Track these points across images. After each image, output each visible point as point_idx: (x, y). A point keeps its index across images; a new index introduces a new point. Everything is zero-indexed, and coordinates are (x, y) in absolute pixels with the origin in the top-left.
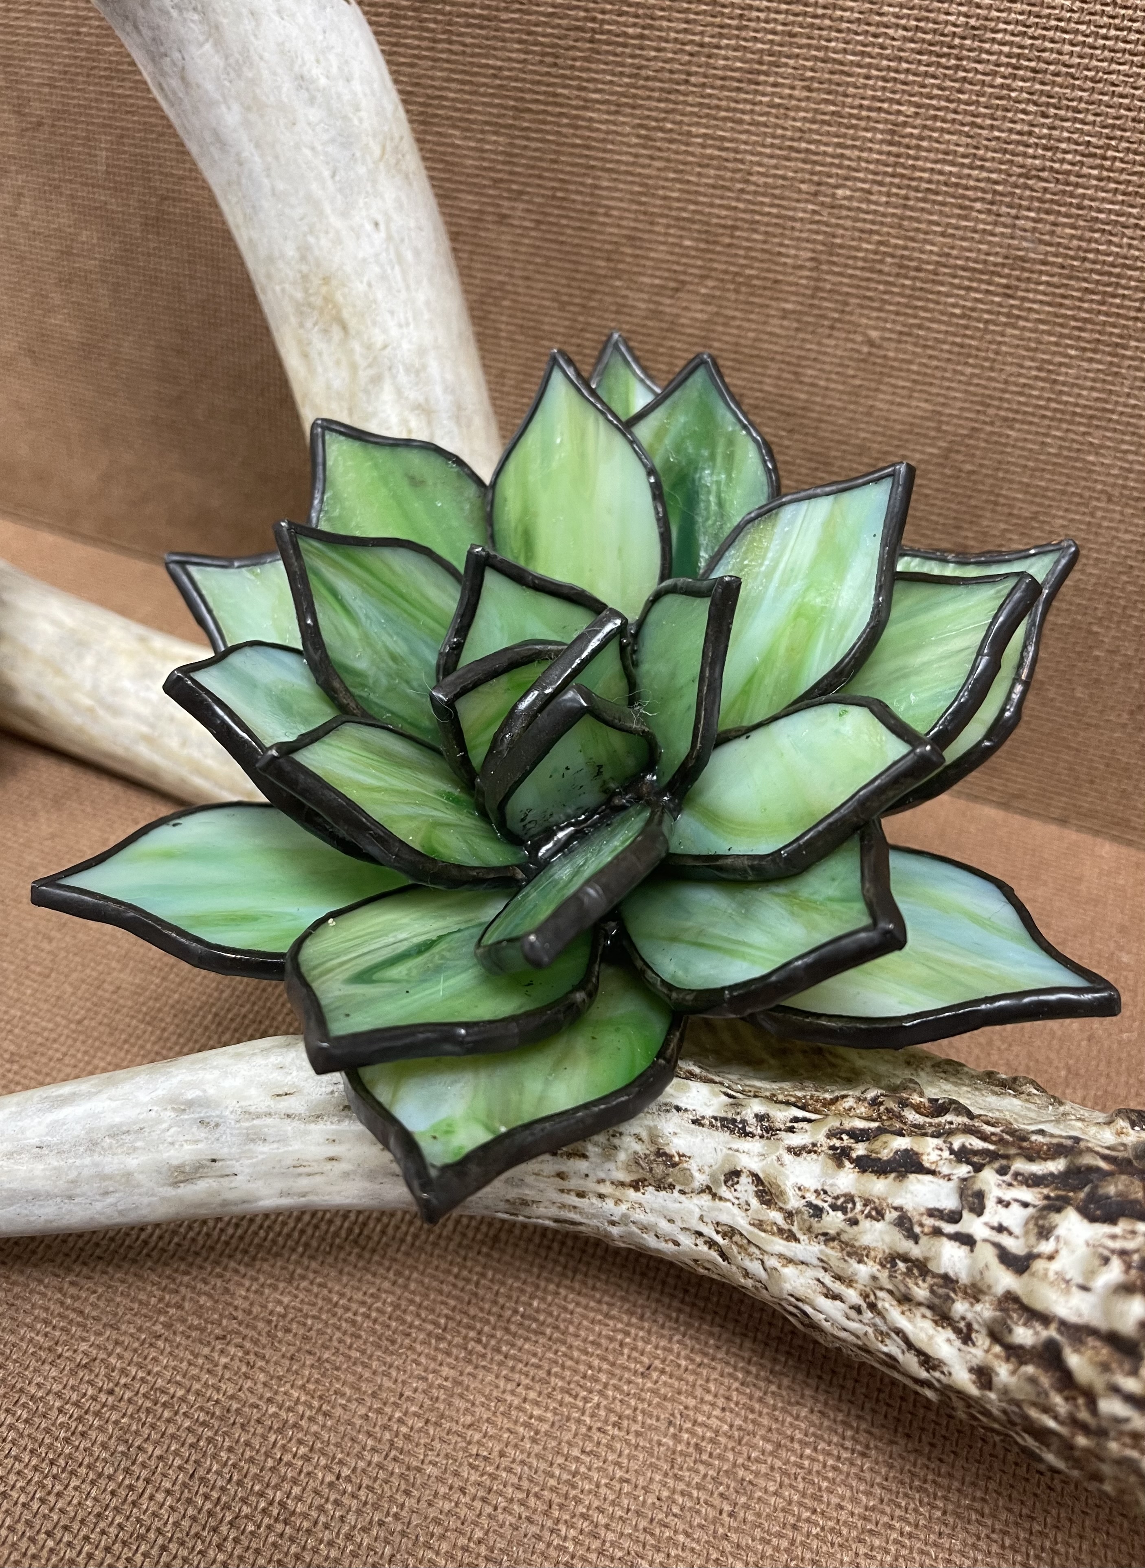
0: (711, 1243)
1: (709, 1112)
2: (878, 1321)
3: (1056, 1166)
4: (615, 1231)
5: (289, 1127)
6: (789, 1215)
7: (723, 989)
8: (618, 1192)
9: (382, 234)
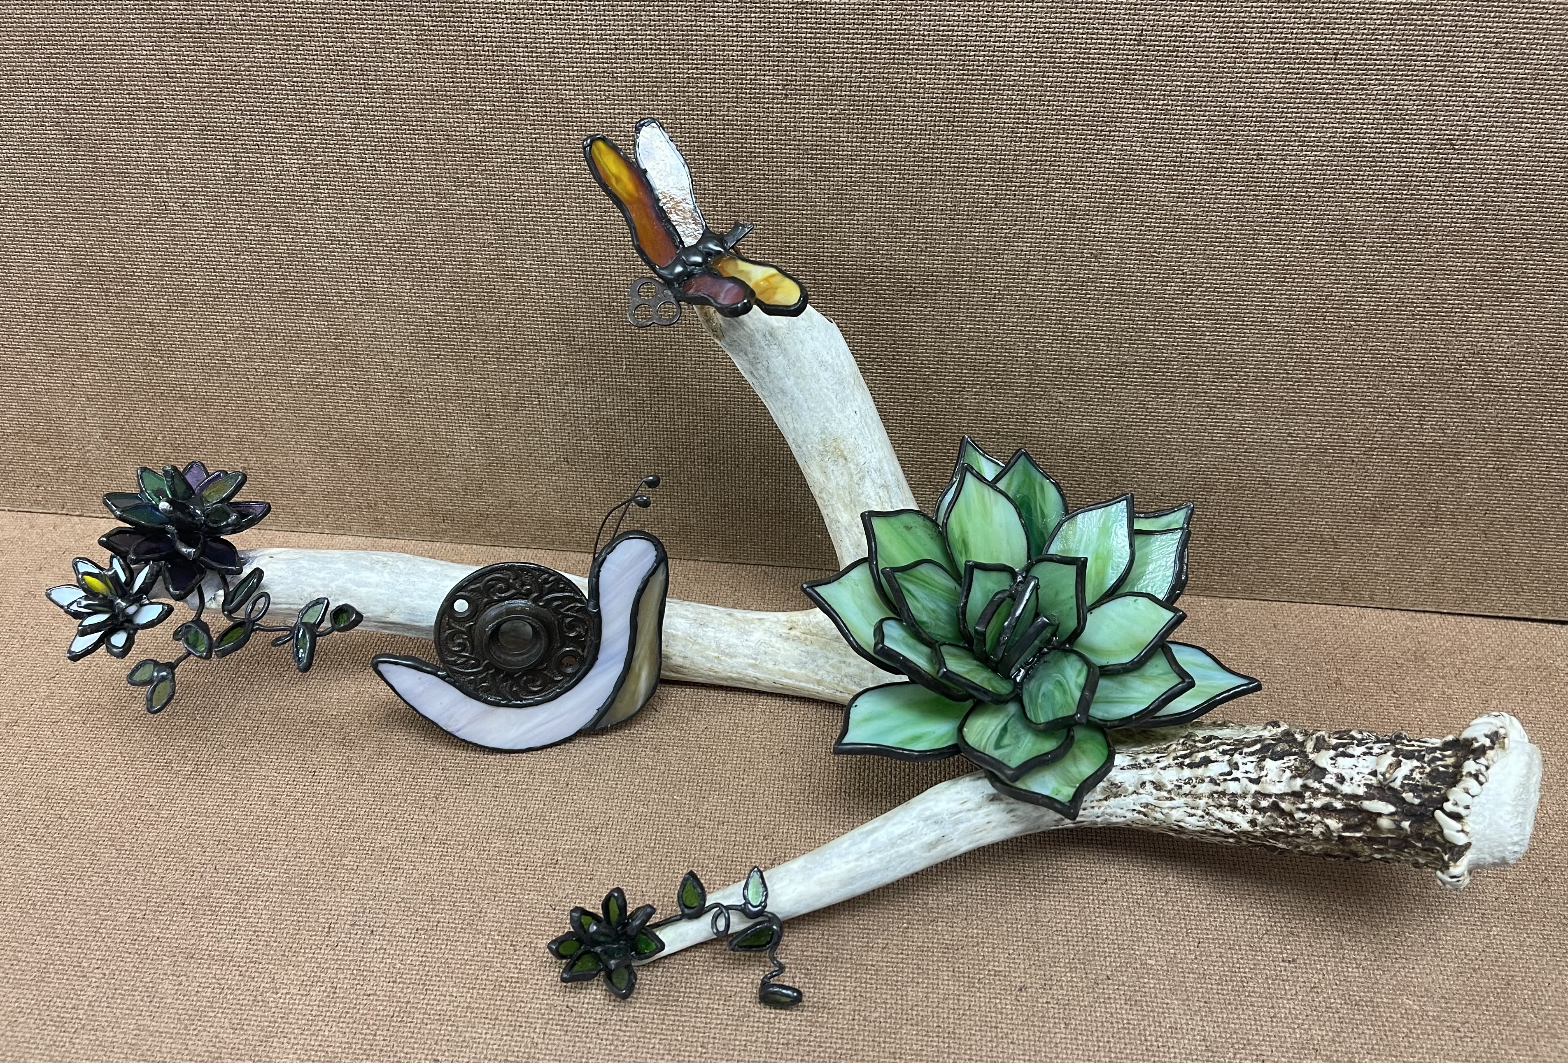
0: (1139, 812)
1: (1125, 764)
2: (1211, 818)
3: (1258, 746)
4: (1099, 820)
5: (971, 815)
6: (1169, 792)
7: (1131, 716)
8: (1100, 804)
9: (859, 416)
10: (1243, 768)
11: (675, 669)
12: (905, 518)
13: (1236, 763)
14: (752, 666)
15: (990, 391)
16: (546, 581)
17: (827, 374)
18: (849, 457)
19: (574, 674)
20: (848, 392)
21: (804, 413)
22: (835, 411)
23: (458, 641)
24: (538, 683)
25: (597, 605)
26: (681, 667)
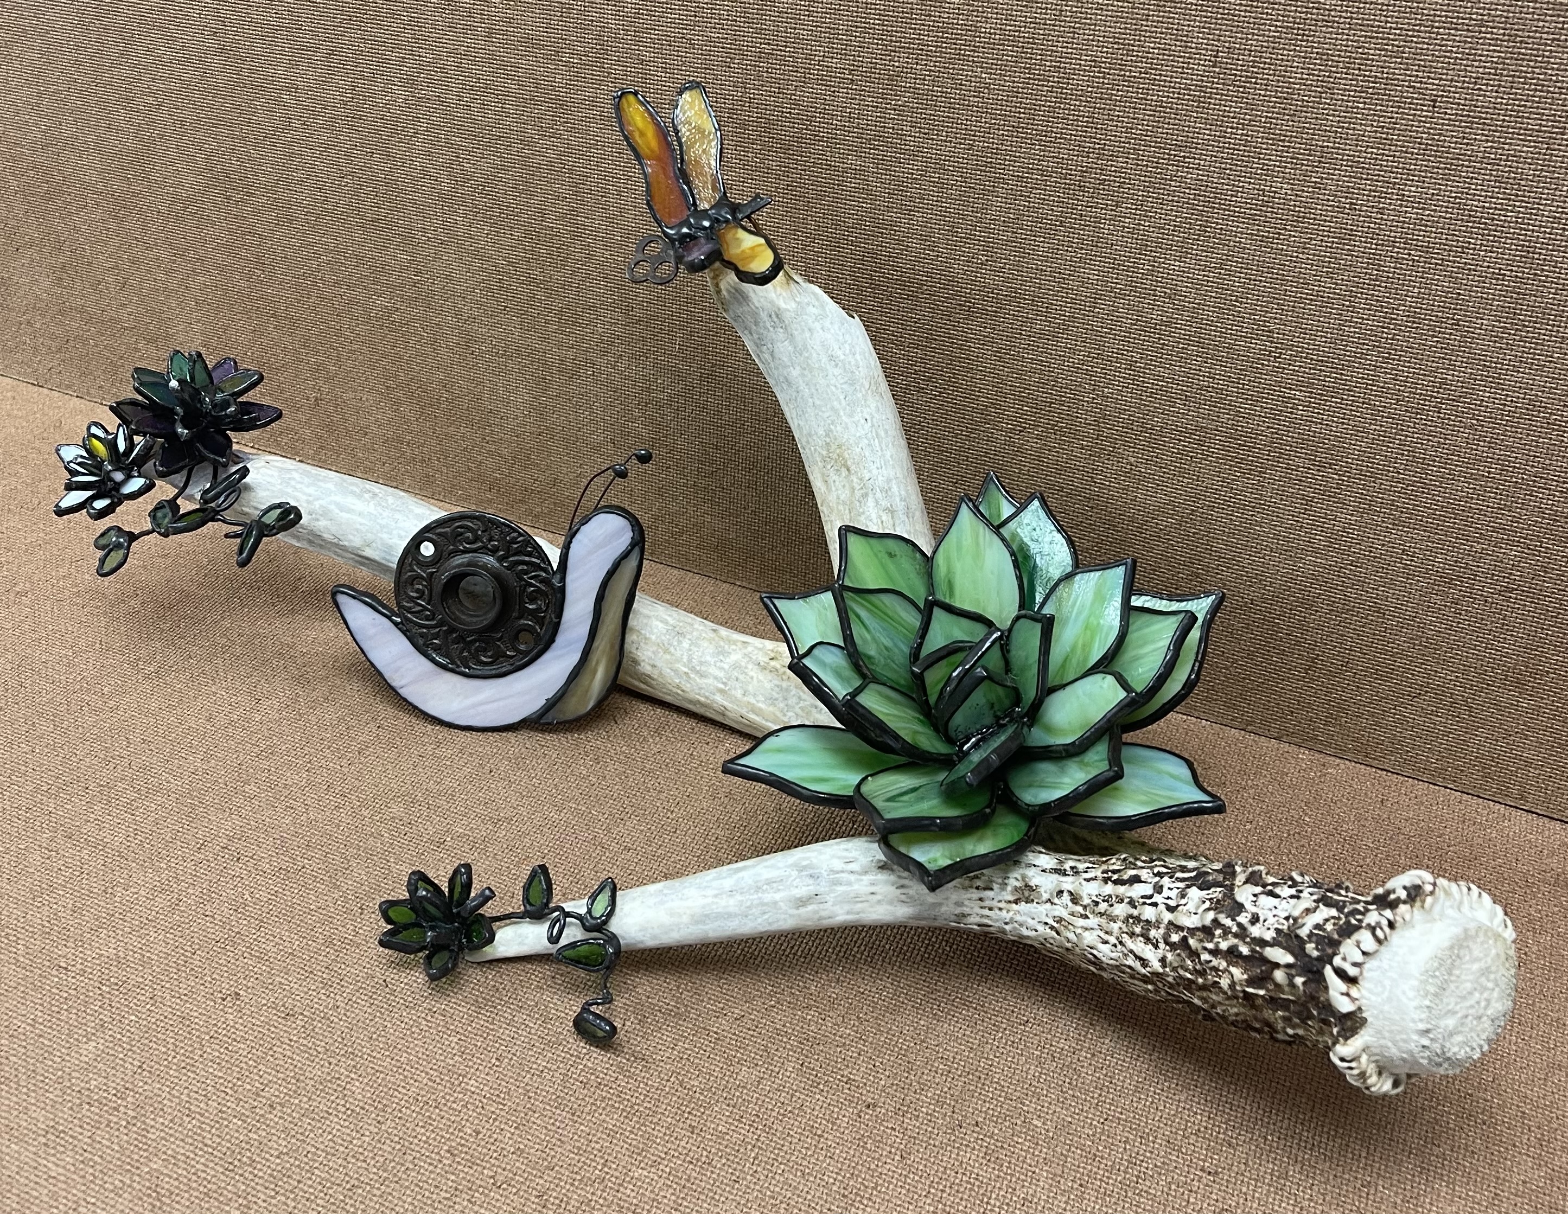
0: (1052, 928)
1: (1049, 867)
2: (1124, 949)
3: (1194, 873)
4: (1007, 928)
5: (852, 878)
6: (1085, 907)
7: (1050, 803)
8: (1008, 906)
9: (869, 424)
10: (1166, 893)
11: (645, 678)
12: (890, 543)
13: (1162, 887)
14: (721, 691)
15: (1053, 436)
16: (514, 541)
17: (837, 371)
18: (853, 468)
19: (526, 653)
20: (860, 395)
21: (809, 410)
22: (842, 413)
23: (417, 586)
24: (489, 654)
25: (563, 579)
26: (649, 676)
